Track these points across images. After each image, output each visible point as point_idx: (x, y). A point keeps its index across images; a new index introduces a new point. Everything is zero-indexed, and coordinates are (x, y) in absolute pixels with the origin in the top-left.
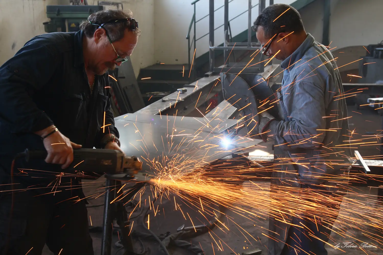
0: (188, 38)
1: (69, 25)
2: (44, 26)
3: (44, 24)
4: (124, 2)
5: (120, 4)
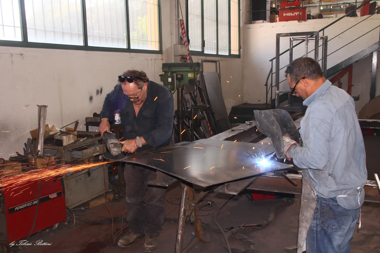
0: (266, 85)
1: (177, 76)
2: (160, 77)
3: (160, 76)
4: (221, 60)
5: (218, 61)
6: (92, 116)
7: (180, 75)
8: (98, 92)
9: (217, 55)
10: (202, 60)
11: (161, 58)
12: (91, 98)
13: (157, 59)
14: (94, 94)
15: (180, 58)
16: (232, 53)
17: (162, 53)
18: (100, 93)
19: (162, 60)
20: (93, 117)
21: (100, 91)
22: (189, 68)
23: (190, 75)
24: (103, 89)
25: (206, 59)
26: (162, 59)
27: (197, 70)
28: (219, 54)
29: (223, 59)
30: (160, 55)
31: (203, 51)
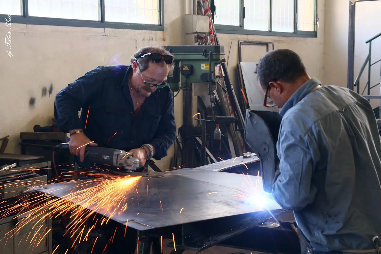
4: (276, 41)
5: (270, 43)
6: (32, 130)
7: (188, 67)
8: (44, 92)
9: (270, 33)
10: (239, 41)
11: (161, 37)
12: (32, 102)
13: (154, 39)
14: (38, 95)
15: (196, 37)
16: (300, 28)
17: (163, 30)
18: (48, 93)
19: (164, 40)
20: (35, 131)
21: (48, 89)
22: (202, 54)
23: (204, 67)
24: (54, 86)
25: (248, 39)
26: (163, 38)
27: (214, 57)
28: (273, 31)
29: (282, 39)
30: (159, 33)
31: (242, 26)
